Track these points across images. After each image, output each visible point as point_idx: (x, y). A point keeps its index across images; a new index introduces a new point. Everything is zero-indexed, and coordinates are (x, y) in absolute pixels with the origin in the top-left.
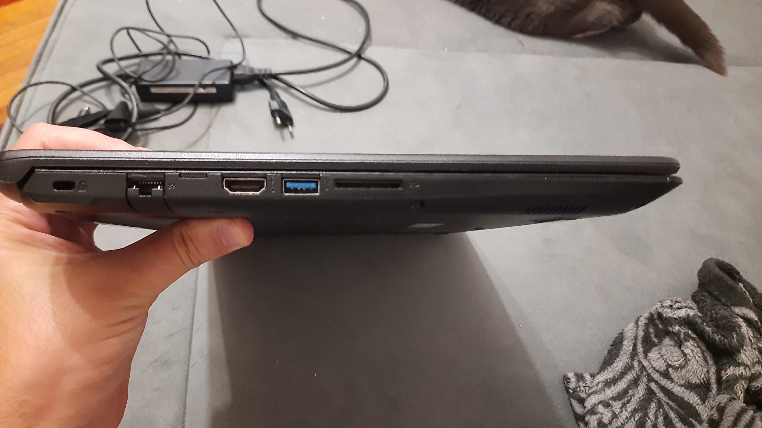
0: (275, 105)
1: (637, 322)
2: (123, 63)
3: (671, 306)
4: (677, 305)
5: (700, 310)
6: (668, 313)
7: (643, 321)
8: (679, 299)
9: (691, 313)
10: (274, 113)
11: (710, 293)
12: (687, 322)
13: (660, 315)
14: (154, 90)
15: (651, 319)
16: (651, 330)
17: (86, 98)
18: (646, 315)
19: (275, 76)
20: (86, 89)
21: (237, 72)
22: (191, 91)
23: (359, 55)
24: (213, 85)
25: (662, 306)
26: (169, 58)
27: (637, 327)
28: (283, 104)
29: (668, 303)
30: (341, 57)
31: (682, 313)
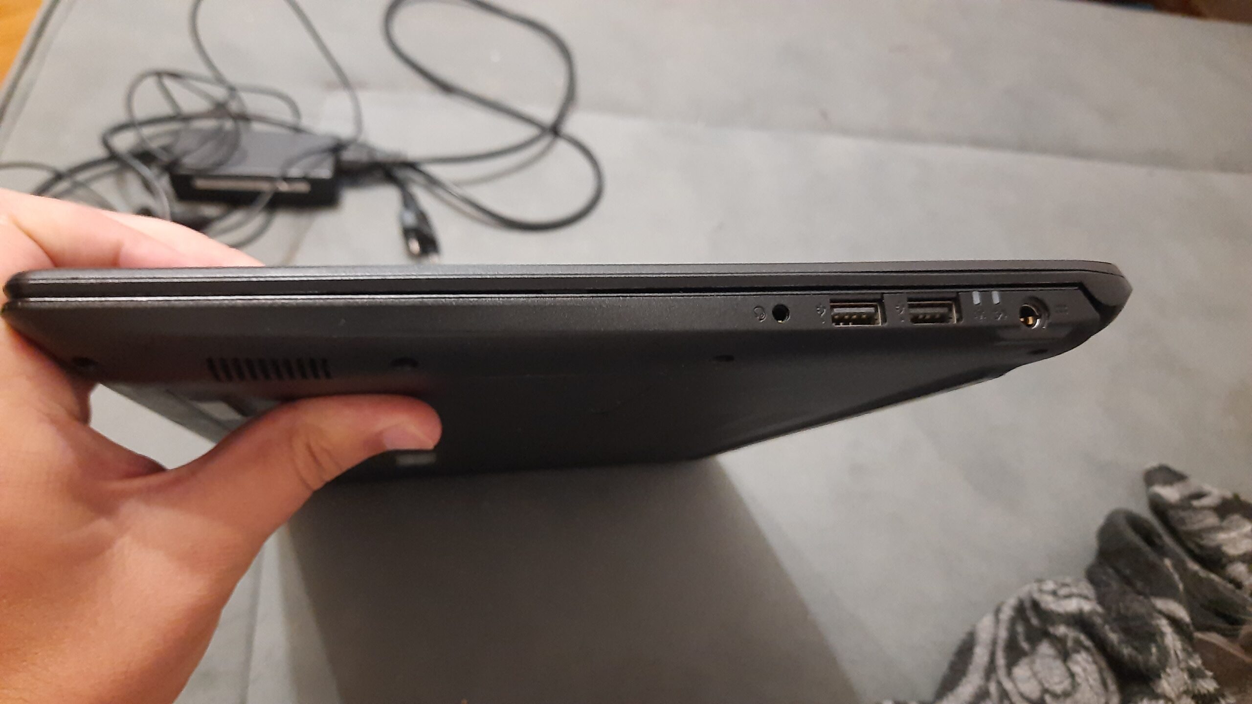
0: (410, 219)
1: (997, 611)
2: (147, 131)
3: (1054, 593)
4: (1063, 591)
5: (1101, 600)
6: (1050, 603)
7: (1007, 613)
8: (1068, 580)
9: (1087, 607)
10: (408, 233)
11: (1117, 571)
12: (1079, 621)
13: (1035, 605)
14: (201, 184)
15: (1020, 611)
16: (1020, 629)
17: (80, 192)
18: (1012, 601)
19: (412, 166)
20: (81, 177)
21: (349, 155)
22: (265, 186)
23: (555, 130)
24: (304, 179)
25: (1041, 591)
26: (229, 125)
27: (997, 621)
28: (422, 217)
29: (1050, 586)
30: (525, 132)
31: (1072, 606)
